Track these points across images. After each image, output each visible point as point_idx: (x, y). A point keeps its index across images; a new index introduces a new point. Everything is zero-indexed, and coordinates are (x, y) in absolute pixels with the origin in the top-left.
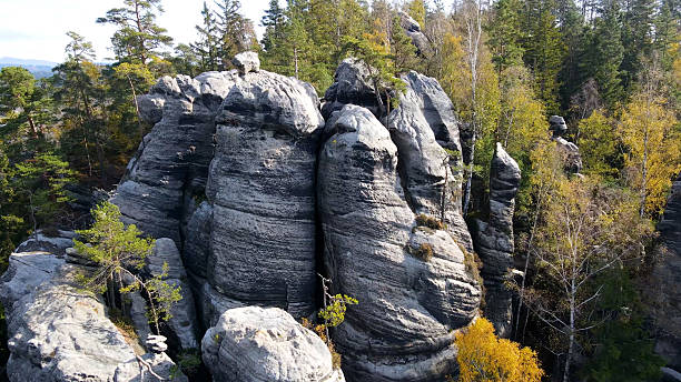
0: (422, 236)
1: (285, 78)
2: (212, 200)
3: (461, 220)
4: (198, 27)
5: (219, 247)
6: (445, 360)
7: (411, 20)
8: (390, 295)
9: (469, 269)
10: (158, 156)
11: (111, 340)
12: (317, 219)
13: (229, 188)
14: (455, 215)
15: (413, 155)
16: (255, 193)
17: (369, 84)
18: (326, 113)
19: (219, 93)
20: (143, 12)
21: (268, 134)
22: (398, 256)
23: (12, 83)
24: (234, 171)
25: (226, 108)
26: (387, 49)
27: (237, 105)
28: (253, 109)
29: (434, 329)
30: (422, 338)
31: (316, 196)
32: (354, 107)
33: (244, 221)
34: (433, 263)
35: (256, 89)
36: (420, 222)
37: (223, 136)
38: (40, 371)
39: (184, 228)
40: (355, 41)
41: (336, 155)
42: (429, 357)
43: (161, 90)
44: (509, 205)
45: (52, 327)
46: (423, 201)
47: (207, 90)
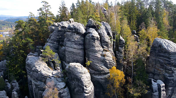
0: (104, 53)
1: (78, 23)
2: (65, 46)
3: (112, 50)
4: (58, 12)
5: (67, 54)
6: (108, 75)
7: (104, 8)
8: (98, 63)
9: (113, 59)
10: (54, 38)
11: (49, 69)
12: (85, 50)
13: (68, 44)
14: (111, 49)
15: (103, 38)
16: (73, 45)
17: (94, 24)
18: (86, 30)
19: (65, 26)
20: (47, 9)
21: (75, 34)
22: (100, 56)
23: (21, 24)
24: (69, 41)
25: (68, 29)
26: (99, 16)
27: (70, 28)
28: (73, 29)
29: (107, 70)
30: (104, 71)
31: (84, 45)
32: (92, 29)
33: (71, 50)
34: (106, 58)
35: (73, 25)
36: (104, 50)
37: (67, 34)
38: (38, 74)
39: (59, 52)
40: (91, 16)
41: (88, 38)
42: (105, 75)
43: (54, 25)
44: (122, 48)
45: (39, 67)
46: (105, 46)
47: (63, 25)
